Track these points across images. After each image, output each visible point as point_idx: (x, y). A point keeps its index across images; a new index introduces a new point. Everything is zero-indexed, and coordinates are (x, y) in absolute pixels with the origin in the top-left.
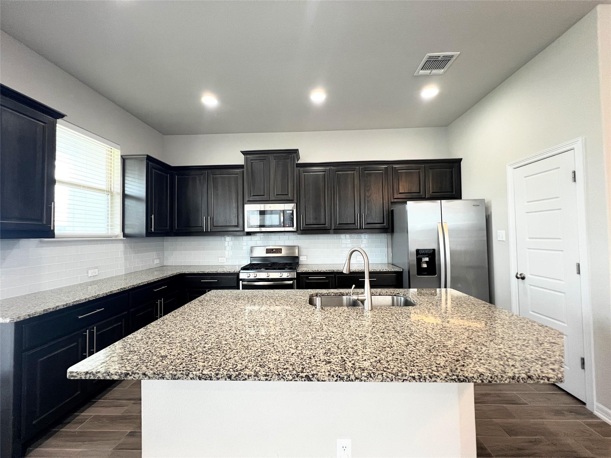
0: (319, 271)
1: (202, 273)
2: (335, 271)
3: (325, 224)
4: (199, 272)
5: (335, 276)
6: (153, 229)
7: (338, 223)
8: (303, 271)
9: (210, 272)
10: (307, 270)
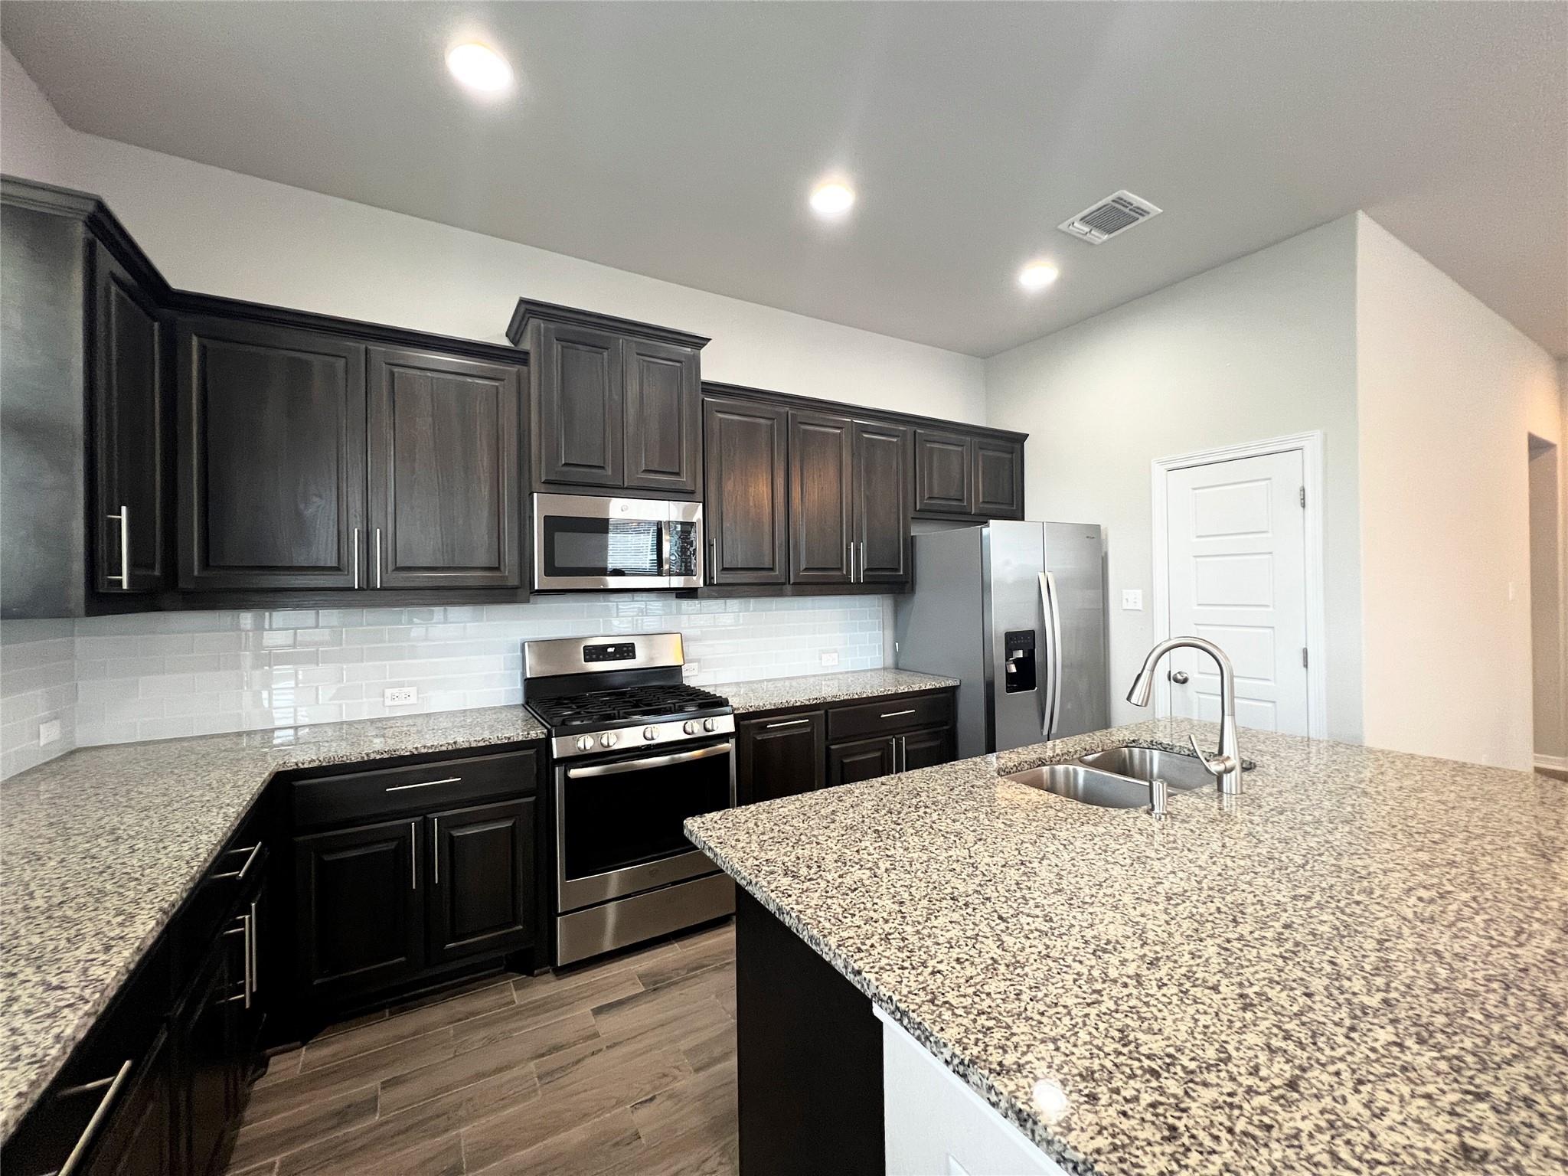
0: (791, 705)
1: (386, 756)
2: (829, 700)
3: (772, 569)
4: (372, 756)
5: (826, 712)
6: (125, 578)
7: (803, 566)
8: (751, 710)
9: (424, 751)
10: (761, 704)
